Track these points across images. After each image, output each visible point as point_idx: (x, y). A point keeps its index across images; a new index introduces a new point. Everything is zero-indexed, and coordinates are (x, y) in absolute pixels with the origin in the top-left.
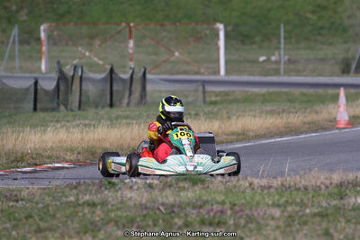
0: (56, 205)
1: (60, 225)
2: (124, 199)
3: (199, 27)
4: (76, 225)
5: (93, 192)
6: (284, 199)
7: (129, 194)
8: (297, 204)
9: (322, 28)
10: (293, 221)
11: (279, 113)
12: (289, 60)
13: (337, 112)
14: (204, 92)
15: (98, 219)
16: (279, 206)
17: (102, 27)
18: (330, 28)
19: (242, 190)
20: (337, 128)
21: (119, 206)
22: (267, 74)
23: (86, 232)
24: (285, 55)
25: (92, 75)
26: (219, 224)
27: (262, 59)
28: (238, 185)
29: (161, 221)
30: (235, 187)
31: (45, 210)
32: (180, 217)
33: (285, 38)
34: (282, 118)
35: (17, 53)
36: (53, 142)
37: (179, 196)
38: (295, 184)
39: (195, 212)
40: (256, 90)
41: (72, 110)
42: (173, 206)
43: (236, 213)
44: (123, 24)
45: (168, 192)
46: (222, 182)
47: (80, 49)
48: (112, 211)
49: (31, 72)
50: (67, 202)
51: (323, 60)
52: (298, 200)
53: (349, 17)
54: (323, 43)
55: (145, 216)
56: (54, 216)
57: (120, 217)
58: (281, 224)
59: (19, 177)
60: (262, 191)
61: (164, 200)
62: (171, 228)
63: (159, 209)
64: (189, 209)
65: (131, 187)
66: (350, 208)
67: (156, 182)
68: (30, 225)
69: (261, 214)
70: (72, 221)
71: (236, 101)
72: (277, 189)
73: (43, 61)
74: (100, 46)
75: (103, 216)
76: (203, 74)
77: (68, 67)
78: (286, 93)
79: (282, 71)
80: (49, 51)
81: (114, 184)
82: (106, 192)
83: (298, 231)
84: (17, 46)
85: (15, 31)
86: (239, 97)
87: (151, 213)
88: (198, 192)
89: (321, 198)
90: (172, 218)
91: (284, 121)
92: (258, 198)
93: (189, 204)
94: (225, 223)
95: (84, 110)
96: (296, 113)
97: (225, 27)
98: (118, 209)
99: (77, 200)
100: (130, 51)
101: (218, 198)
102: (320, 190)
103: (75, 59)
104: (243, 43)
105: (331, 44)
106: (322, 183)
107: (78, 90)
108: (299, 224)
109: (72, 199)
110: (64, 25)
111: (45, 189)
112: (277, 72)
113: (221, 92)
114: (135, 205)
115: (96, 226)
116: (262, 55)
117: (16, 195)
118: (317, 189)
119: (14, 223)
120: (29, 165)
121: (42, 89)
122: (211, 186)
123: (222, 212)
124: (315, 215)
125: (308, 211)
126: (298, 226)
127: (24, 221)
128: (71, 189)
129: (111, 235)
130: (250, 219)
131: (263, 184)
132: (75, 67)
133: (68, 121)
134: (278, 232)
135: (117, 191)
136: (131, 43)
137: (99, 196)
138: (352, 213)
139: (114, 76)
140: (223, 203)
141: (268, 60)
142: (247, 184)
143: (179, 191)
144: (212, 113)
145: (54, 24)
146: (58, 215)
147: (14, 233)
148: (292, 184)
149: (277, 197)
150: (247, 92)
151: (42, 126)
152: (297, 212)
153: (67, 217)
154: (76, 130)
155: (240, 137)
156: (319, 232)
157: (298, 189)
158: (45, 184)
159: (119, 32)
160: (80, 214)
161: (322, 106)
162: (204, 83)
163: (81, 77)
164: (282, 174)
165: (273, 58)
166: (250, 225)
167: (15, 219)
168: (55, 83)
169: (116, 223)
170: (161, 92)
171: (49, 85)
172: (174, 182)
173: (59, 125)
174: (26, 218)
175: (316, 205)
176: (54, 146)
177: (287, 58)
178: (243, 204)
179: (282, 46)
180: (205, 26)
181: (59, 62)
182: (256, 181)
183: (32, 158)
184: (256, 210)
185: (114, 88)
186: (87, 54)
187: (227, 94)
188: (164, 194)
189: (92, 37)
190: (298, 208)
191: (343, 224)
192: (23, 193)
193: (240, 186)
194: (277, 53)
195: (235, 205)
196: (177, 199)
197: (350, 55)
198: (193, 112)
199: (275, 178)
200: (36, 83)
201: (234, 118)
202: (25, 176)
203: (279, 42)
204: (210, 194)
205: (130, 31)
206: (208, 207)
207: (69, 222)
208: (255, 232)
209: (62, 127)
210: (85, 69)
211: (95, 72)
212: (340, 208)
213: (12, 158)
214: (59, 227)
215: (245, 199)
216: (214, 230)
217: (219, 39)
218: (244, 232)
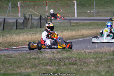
0: (23, 59)
1: (25, 65)
2: (45, 57)
3: (68, 2)
4: (30, 65)
5: (35, 55)
6: (96, 56)
7: (46, 55)
8: (100, 58)
9: (107, 2)
10: (99, 63)
11: (94, 29)
12: (97, 12)
14: (70, 23)
15: (36, 63)
16: (94, 58)
17: (38, 2)
18: (110, 2)
19: (82, 53)
21: (43, 59)
22: (90, 16)
23: (33, 67)
24: (96, 10)
25: (35, 18)
26: (75, 64)
27: (88, 12)
28: (81, 52)
29: (56, 64)
30: (80, 52)
31: (20, 60)
32: (63, 62)
33: (96, 5)
34: (95, 31)
35: (11, 11)
36: (22, 39)
37: (62, 55)
38: (99, 51)
39: (67, 60)
41: (28, 29)
42: (60, 59)
43: (80, 61)
44: (44, 1)
45: (59, 54)
46: (76, 51)
47: (31, 9)
48: (41, 60)
49: (16, 17)
50: (27, 58)
52: (100, 56)
54: (108, 7)
55: (51, 62)
56: (23, 62)
57: (44, 62)
58: (95, 64)
59: (12, 50)
60: (89, 53)
61: (58, 57)
62: (60, 66)
63: (56, 60)
64: (65, 59)
65: (47, 53)
67: (55, 51)
68: (15, 65)
69: (88, 61)
70: (29, 64)
71: (80, 25)
72: (93, 53)
73: (19, 13)
74: (37, 8)
75: (38, 62)
76: (70, 17)
77: (27, 15)
78: (96, 23)
79: (95, 15)
80: (21, 10)
81: (42, 52)
82: (39, 55)
83: (100, 66)
84: (11, 9)
85: (10, 4)
86: (81, 24)
87: (54, 61)
88: (68, 54)
89: (107, 56)
90: (60, 62)
91: (96, 31)
93: (65, 58)
94: (77, 64)
95: (32, 29)
96: (99, 29)
97: (77, 2)
98: (43, 60)
99: (30, 57)
100: (47, 10)
101: (75, 56)
102: (107, 53)
103: (29, 13)
104: (82, 7)
105: (110, 7)
106: (108, 51)
107: (30, 22)
108: (100, 64)
109: (28, 57)
110: (26, 2)
111: (20, 54)
112: (93, 16)
113: (75, 22)
114: (48, 58)
115: (36, 65)
116: (88, 11)
117: (11, 56)
118: (106, 53)
119: (10, 65)
120: (15, 46)
121: (19, 22)
122: (72, 52)
123: (76, 60)
124: (105, 61)
125: (103, 60)
126: (100, 65)
127: (13, 64)
128: (28, 54)
129: (41, 68)
130: (85, 63)
131: (89, 51)
132: (29, 15)
133: (27, 32)
134: (94, 67)
135: (43, 54)
136: (47, 7)
137: (37, 56)
139: (41, 18)
140: (76, 58)
141: (90, 12)
142: (84, 52)
143: (62, 54)
144: (73, 29)
145: (22, 2)
146: (24, 62)
147: (10, 68)
148: (98, 51)
149: (93, 55)
150: (84, 22)
151: (19, 34)
152: (100, 60)
153: (27, 63)
154: (30, 35)
155: (82, 37)
156: (107, 66)
157: (100, 53)
158: (20, 52)
159: (43, 4)
160: (31, 62)
162: (70, 20)
163: (31, 18)
164: (95, 48)
165: (92, 12)
167: (10, 63)
168: (23, 20)
169: (43, 64)
170: (56, 23)
171: (21, 21)
172: (61, 51)
173: (24, 34)
174: (14, 63)
175: (106, 58)
176: (23, 40)
177: (96, 11)
178: (83, 58)
179: (95, 7)
180: (70, 2)
181: (24, 14)
182: (87, 51)
183: (16, 44)
185: (42, 22)
186: (33, 11)
187: (77, 23)
188: (57, 55)
189: (34, 6)
190: (100, 59)
192: (13, 55)
194: (93, 10)
195: (80, 58)
196: (62, 56)
198: (67, 29)
199: (93, 49)
200: (17, 20)
201: (80, 30)
202: (14, 50)
203: (94, 6)
204: (72, 55)
205: (47, 4)
206: (71, 59)
207: (28, 64)
208: (86, 67)
209: (25, 34)
210: (32, 16)
211: (36, 17)
213: (10, 44)
214: (24, 66)
215: (83, 56)
216: (74, 66)
217: (75, 6)
218: (83, 67)
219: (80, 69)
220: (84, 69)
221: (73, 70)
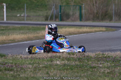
6: (32, 62)
9: (38, 5)
10: (36, 69)
11: (25, 34)
12: (27, 16)
13: (45, 33)
16: (31, 64)
19: (18, 59)
24: (26, 14)
26: (11, 70)
27: (18, 15)
33: (26, 9)
34: (26, 35)
39: (2, 66)
40: (17, 26)
43: (17, 66)
46: (11, 56)
52: (37, 62)
58: (32, 70)
66: (55, 65)
69: (25, 67)
72: (30, 59)
78: (27, 27)
79: (25, 19)
83: (38, 73)
86: (11, 28)
88: (3, 60)
89: (45, 62)
91: (27, 36)
92: (24, 61)
94: (13, 70)
96: (31, 33)
97: (6, 4)
101: (10, 62)
104: (12, 10)
105: (41, 11)
106: (45, 56)
108: (38, 70)
116: (18, 14)
118: (43, 59)
122: (7, 58)
123: (12, 66)
124: (43, 67)
125: (41, 66)
126: (38, 71)
130: (22, 68)
131: (25, 57)
134: (31, 73)
138: (56, 66)
140: (12, 63)
141: (20, 16)
142: (20, 57)
148: (35, 57)
149: (30, 61)
150: (13, 26)
156: (45, 73)
157: (37, 59)
165: (22, 15)
166: (22, 71)
175: (43, 64)
177: (27, 15)
178: (19, 63)
179: (25, 11)
184: (24, 66)
187: (7, 27)
190: (37, 65)
191: (53, 70)
193: (17, 57)
194: (23, 13)
195: (16, 64)
197: (48, 14)
201: (10, 35)
204: (7, 60)
206: (7, 64)
208: (24, 73)
212: (51, 65)
215: (19, 62)
216: (10, 72)
217: (4, 8)
218: (20, 73)
219: (17, 75)
220: (21, 76)
221: (9, 76)
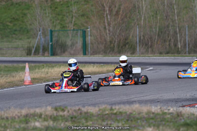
13: (25, 76)
20: (25, 85)
51: (16, 48)
53: (31, 25)
66: (32, 128)
161: (16, 73)
197: (31, 45)
212: (26, 129)
